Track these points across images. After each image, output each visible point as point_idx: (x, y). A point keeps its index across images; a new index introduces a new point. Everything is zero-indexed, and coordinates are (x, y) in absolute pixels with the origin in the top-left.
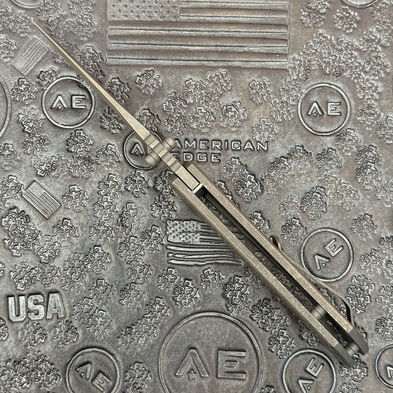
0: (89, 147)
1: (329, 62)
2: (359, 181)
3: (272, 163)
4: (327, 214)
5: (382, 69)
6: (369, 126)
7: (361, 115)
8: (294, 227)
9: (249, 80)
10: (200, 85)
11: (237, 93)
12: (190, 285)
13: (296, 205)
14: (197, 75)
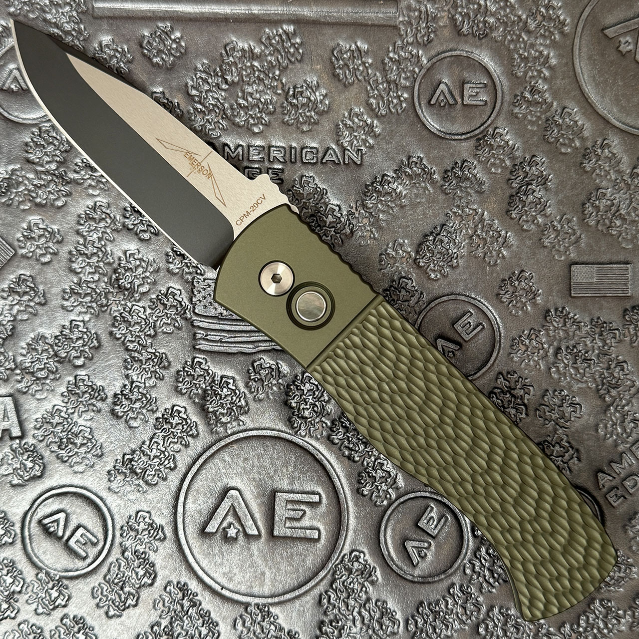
0: (65, 155)
1: (467, 14)
2: (514, 216)
3: (369, 185)
4: (458, 271)
5: (555, 27)
6: (532, 123)
7: (519, 104)
8: (403, 292)
9: (332, 44)
10: (251, 51)
11: (312, 65)
12: (230, 386)
13: (408, 256)
14: (246, 35)
